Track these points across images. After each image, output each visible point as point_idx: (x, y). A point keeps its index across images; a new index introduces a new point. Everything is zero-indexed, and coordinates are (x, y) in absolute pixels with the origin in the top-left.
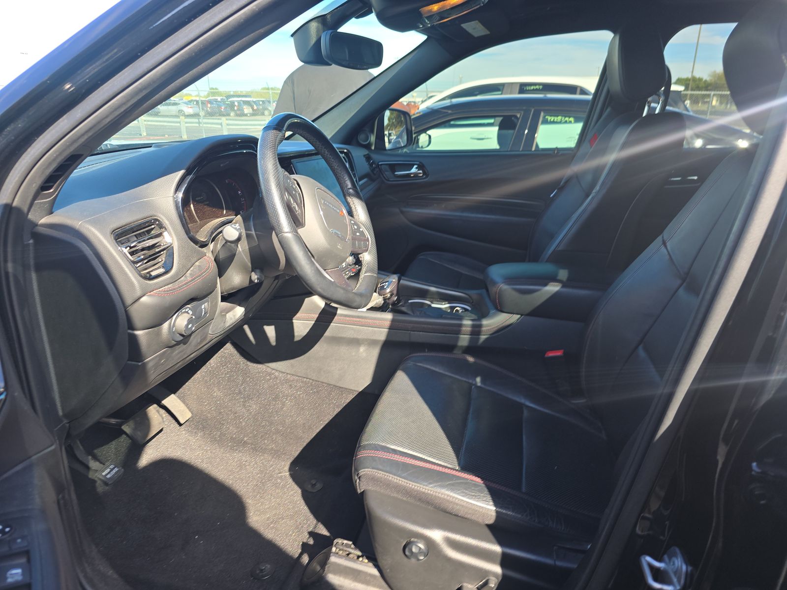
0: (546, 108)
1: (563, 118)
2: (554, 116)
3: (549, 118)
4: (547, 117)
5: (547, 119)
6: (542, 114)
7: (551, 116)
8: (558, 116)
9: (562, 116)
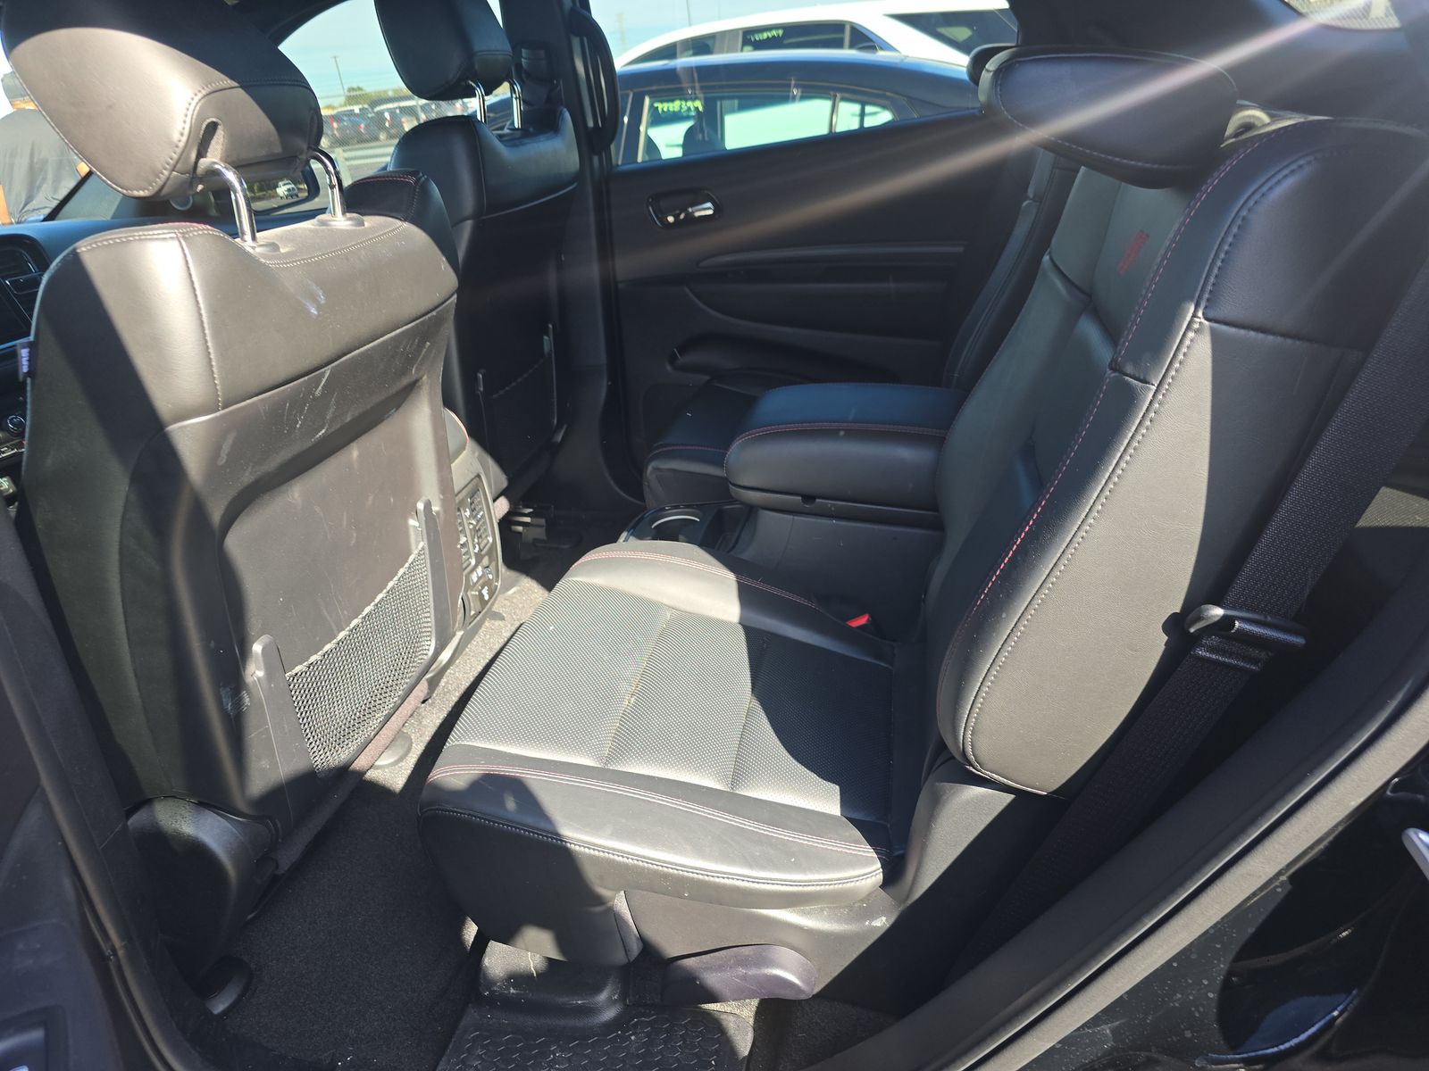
0: (654, 88)
1: (683, 103)
2: (668, 101)
3: (663, 107)
4: (656, 105)
5: (657, 108)
6: (647, 101)
7: (662, 102)
8: (673, 101)
9: (681, 99)
